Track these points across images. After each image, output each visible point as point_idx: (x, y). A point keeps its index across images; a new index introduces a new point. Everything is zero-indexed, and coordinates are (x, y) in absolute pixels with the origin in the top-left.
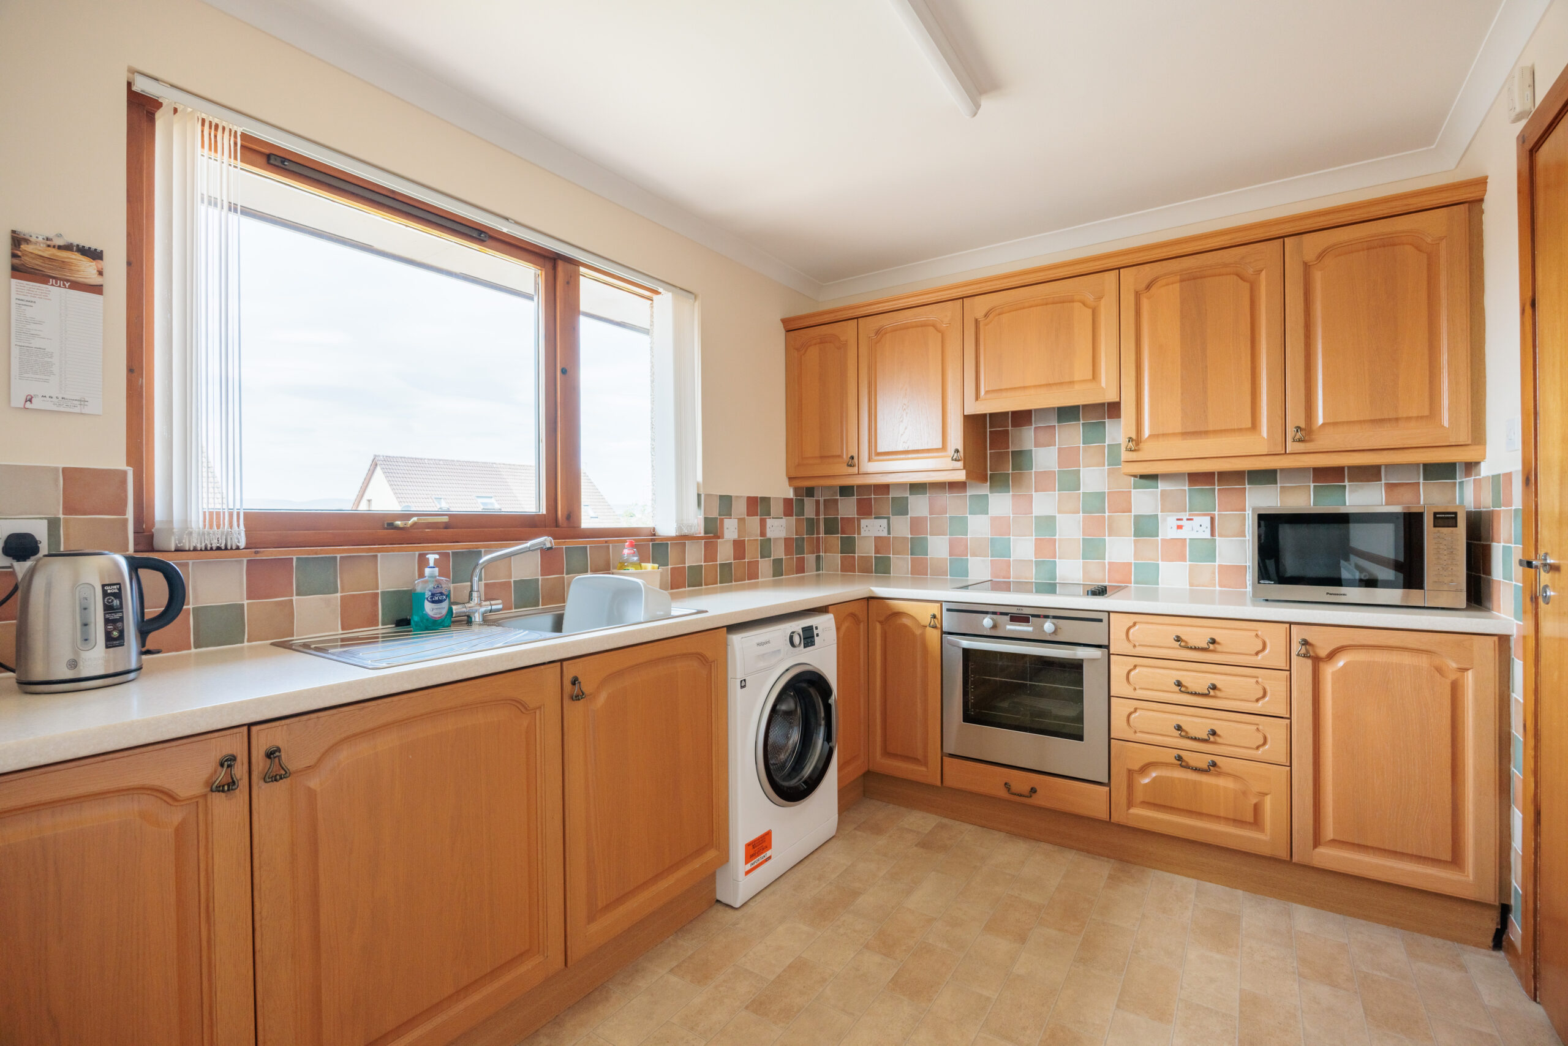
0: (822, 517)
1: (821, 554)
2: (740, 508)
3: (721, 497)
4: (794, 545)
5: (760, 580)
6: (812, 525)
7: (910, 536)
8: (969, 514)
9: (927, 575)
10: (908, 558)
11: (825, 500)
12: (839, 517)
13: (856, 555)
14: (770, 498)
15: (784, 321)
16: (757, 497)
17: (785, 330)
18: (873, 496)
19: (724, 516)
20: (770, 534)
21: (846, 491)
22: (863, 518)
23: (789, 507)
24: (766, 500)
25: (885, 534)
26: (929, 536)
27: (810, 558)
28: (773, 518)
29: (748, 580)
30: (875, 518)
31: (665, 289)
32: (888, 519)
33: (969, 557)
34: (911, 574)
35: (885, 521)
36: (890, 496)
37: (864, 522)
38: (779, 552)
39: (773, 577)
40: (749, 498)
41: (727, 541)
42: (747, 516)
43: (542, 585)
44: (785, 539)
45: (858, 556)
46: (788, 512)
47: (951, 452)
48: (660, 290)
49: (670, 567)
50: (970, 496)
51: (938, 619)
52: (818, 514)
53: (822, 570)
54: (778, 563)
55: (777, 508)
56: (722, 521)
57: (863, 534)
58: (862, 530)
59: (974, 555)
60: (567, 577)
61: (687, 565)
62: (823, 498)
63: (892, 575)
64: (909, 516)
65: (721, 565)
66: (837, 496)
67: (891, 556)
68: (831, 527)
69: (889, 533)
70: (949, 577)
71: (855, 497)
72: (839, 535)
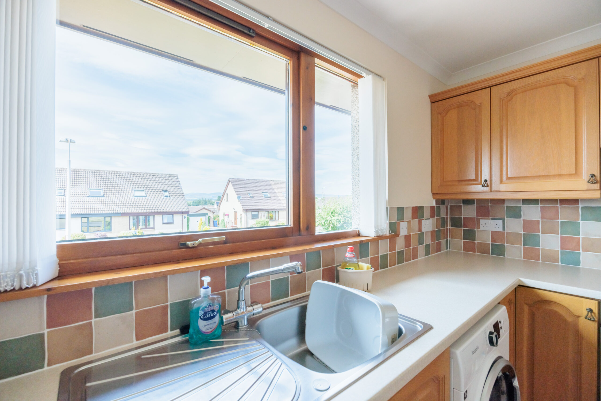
0: (449, 216)
1: (448, 239)
2: (408, 214)
3: (398, 208)
4: (435, 235)
5: (418, 259)
6: (444, 221)
7: (522, 233)
8: (582, 220)
9: (539, 260)
10: (521, 247)
11: (451, 206)
12: (462, 217)
13: (476, 242)
14: (423, 207)
15: (430, 97)
16: (417, 207)
17: (431, 102)
18: (490, 205)
19: (400, 220)
20: (424, 230)
21: (467, 202)
22: (482, 219)
23: (434, 212)
24: (421, 208)
25: (500, 229)
26: (540, 234)
27: (443, 242)
28: (425, 219)
29: (412, 260)
30: (492, 219)
31: (367, 74)
32: (504, 220)
33: (581, 251)
34: (524, 258)
35: (501, 221)
36: (505, 205)
37: (482, 221)
38: (428, 240)
39: (425, 256)
40: (413, 208)
41: (402, 236)
42: (412, 219)
43: (290, 281)
44: (431, 231)
45: (477, 242)
46: (432, 216)
47: (585, 176)
48: (364, 74)
49: (370, 257)
50: (582, 207)
51: (594, 313)
52: (447, 215)
53: (449, 249)
54: (427, 246)
55: (427, 213)
56: (399, 223)
57: (482, 228)
58: (481, 227)
59: (585, 250)
60: (307, 273)
61: (379, 255)
62: (450, 205)
63: (506, 257)
64: (522, 219)
65: (399, 252)
66: (461, 204)
67: (506, 244)
68: (456, 223)
69: (504, 229)
70: (560, 264)
71: (475, 205)
72: (463, 228)
